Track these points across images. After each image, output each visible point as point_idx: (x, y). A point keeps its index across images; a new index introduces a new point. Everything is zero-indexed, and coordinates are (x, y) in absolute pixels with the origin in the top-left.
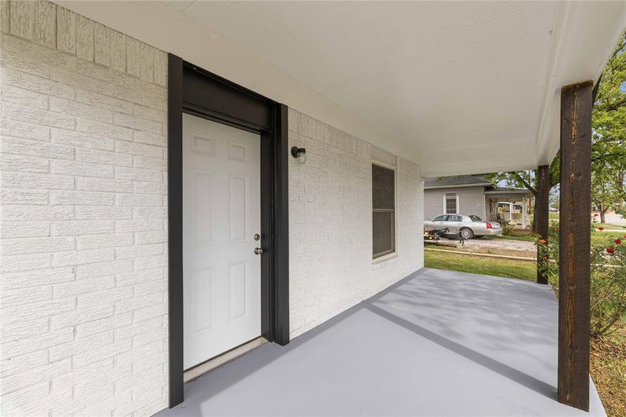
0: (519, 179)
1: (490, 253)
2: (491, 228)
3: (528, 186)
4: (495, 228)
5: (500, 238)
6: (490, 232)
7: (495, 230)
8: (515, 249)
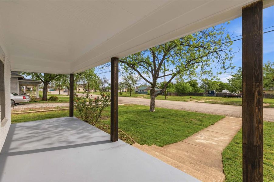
0: (38, 76)
1: (32, 110)
2: (25, 98)
3: (41, 80)
4: (27, 99)
5: (29, 103)
6: (25, 101)
7: (27, 100)
8: (40, 107)
